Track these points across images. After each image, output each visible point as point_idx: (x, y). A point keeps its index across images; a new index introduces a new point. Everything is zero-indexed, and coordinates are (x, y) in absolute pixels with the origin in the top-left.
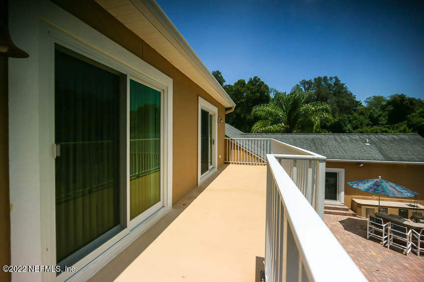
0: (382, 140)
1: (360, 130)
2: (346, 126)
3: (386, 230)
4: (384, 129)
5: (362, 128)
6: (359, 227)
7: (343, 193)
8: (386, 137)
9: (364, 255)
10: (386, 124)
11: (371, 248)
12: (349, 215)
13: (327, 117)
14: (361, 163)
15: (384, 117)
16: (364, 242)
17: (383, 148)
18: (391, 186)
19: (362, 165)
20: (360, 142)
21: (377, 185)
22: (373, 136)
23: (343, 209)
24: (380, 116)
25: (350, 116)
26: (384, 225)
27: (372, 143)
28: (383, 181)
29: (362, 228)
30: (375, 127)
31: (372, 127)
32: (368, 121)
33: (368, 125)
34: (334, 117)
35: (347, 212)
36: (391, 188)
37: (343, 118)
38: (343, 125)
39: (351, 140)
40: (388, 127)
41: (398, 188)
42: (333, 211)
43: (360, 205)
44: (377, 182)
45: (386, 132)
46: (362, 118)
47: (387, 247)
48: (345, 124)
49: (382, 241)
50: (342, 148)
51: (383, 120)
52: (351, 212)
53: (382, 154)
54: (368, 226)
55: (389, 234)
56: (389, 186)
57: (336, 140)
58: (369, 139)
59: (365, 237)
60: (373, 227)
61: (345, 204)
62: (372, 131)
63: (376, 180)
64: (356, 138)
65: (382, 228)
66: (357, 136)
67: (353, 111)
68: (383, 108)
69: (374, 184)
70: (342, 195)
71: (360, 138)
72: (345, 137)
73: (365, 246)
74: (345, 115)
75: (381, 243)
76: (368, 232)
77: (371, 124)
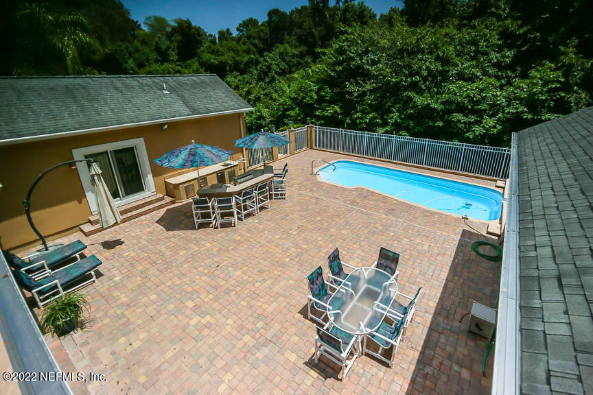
0: (182, 84)
1: (148, 69)
2: (127, 63)
3: (213, 208)
4: (177, 68)
5: (149, 66)
6: (183, 218)
7: (150, 177)
8: (186, 79)
9: (199, 255)
10: (178, 60)
11: (203, 240)
12: (167, 205)
13: (87, 42)
14: (164, 124)
15: (174, 51)
16: (194, 236)
17: (186, 96)
18: (208, 151)
19: (166, 127)
20: (155, 89)
21: (193, 154)
22: (169, 78)
23: (157, 200)
24: (168, 48)
25: (128, 45)
26: (210, 204)
27: (171, 89)
28: (199, 146)
29: (187, 217)
30: (166, 65)
31: (162, 64)
32: (154, 55)
33: (156, 61)
34: (102, 43)
35: (163, 202)
36: (207, 154)
37: (118, 48)
38: (121, 61)
39: (142, 87)
40: (180, 66)
41: (214, 151)
42: (143, 210)
43: (177, 186)
44: (191, 149)
45: (179, 72)
46: (146, 49)
47: (217, 228)
48: (124, 59)
49: (211, 223)
50: (130, 102)
51: (174, 56)
52: (168, 199)
53: (187, 106)
54: (194, 212)
55: (217, 212)
56: (205, 151)
57: (116, 88)
58: (167, 83)
59: (193, 228)
60: (199, 212)
61: (157, 191)
62: (163, 70)
63: (189, 147)
64: (149, 83)
65: (208, 208)
66: (148, 79)
67: (130, 38)
68: (169, 36)
69: (189, 154)
70: (149, 181)
71: (154, 82)
72: (130, 81)
73: (197, 242)
74: (119, 43)
75: (211, 226)
76: (196, 221)
77: (159, 61)
